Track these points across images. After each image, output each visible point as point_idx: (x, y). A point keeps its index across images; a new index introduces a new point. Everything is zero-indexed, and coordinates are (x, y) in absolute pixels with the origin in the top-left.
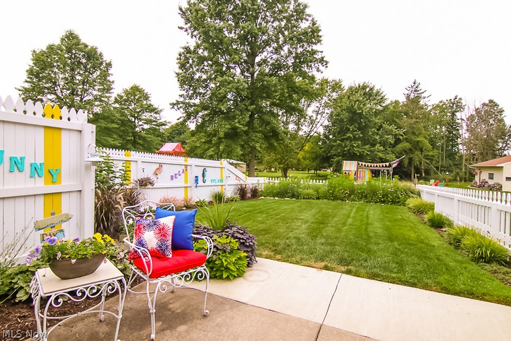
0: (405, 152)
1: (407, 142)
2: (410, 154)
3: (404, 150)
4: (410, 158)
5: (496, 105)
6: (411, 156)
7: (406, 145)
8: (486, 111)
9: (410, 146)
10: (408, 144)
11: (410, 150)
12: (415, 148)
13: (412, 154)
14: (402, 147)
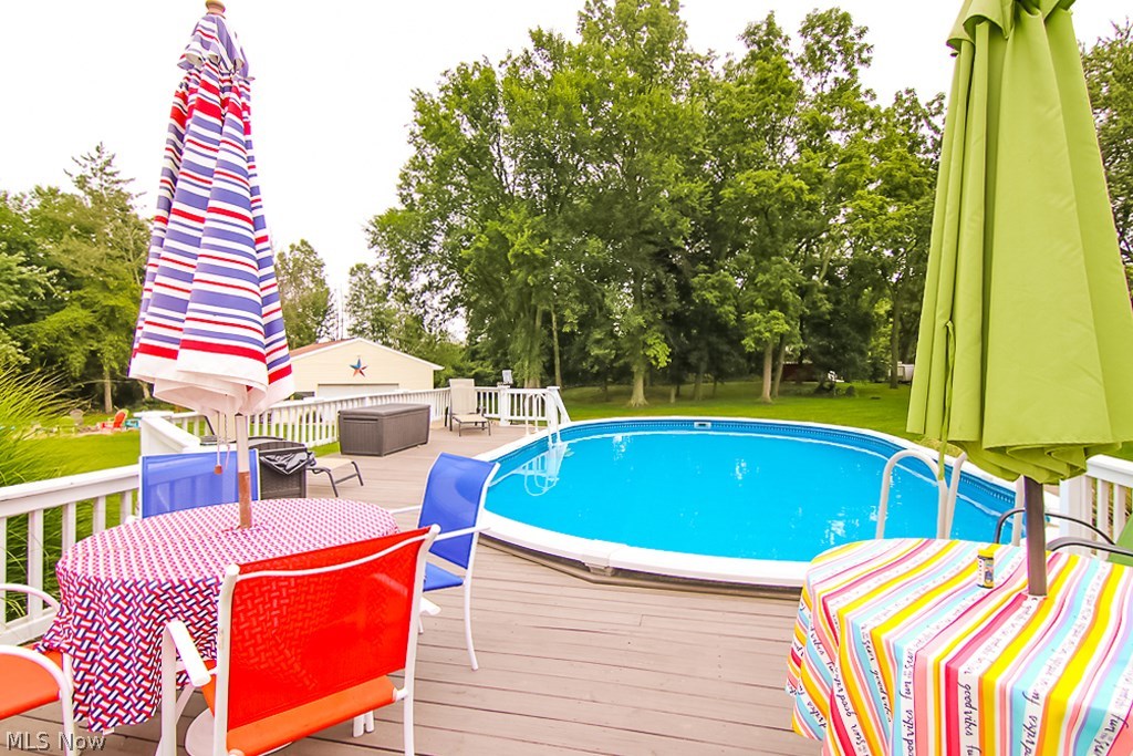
0: (75, 334)
1: (84, 306)
2: (91, 342)
3: (68, 328)
4: (91, 352)
5: (312, 252)
6: (96, 346)
7: (75, 315)
8: (296, 261)
9: (91, 320)
10: (86, 313)
11: (91, 329)
12: (107, 325)
13: (99, 342)
14: (62, 322)
